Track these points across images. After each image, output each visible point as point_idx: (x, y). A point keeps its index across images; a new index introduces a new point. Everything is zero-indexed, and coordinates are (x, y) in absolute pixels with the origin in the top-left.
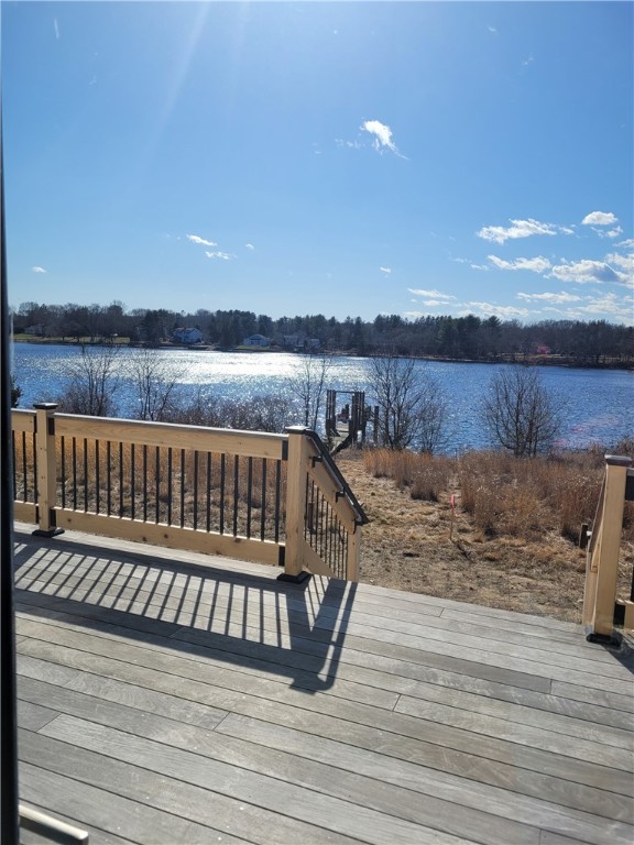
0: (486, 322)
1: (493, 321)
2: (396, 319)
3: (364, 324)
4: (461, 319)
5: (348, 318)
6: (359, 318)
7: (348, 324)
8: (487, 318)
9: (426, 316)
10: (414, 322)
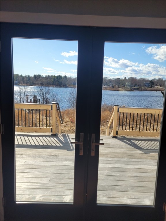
0: (63, 77)
1: (65, 77)
2: (40, 76)
3: (30, 77)
4: (57, 76)
5: (26, 75)
6: (29, 75)
7: (26, 77)
8: (64, 76)
9: (48, 75)
10: (45, 76)
